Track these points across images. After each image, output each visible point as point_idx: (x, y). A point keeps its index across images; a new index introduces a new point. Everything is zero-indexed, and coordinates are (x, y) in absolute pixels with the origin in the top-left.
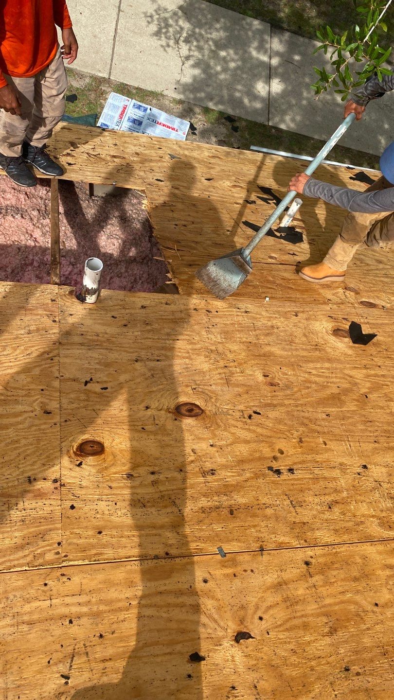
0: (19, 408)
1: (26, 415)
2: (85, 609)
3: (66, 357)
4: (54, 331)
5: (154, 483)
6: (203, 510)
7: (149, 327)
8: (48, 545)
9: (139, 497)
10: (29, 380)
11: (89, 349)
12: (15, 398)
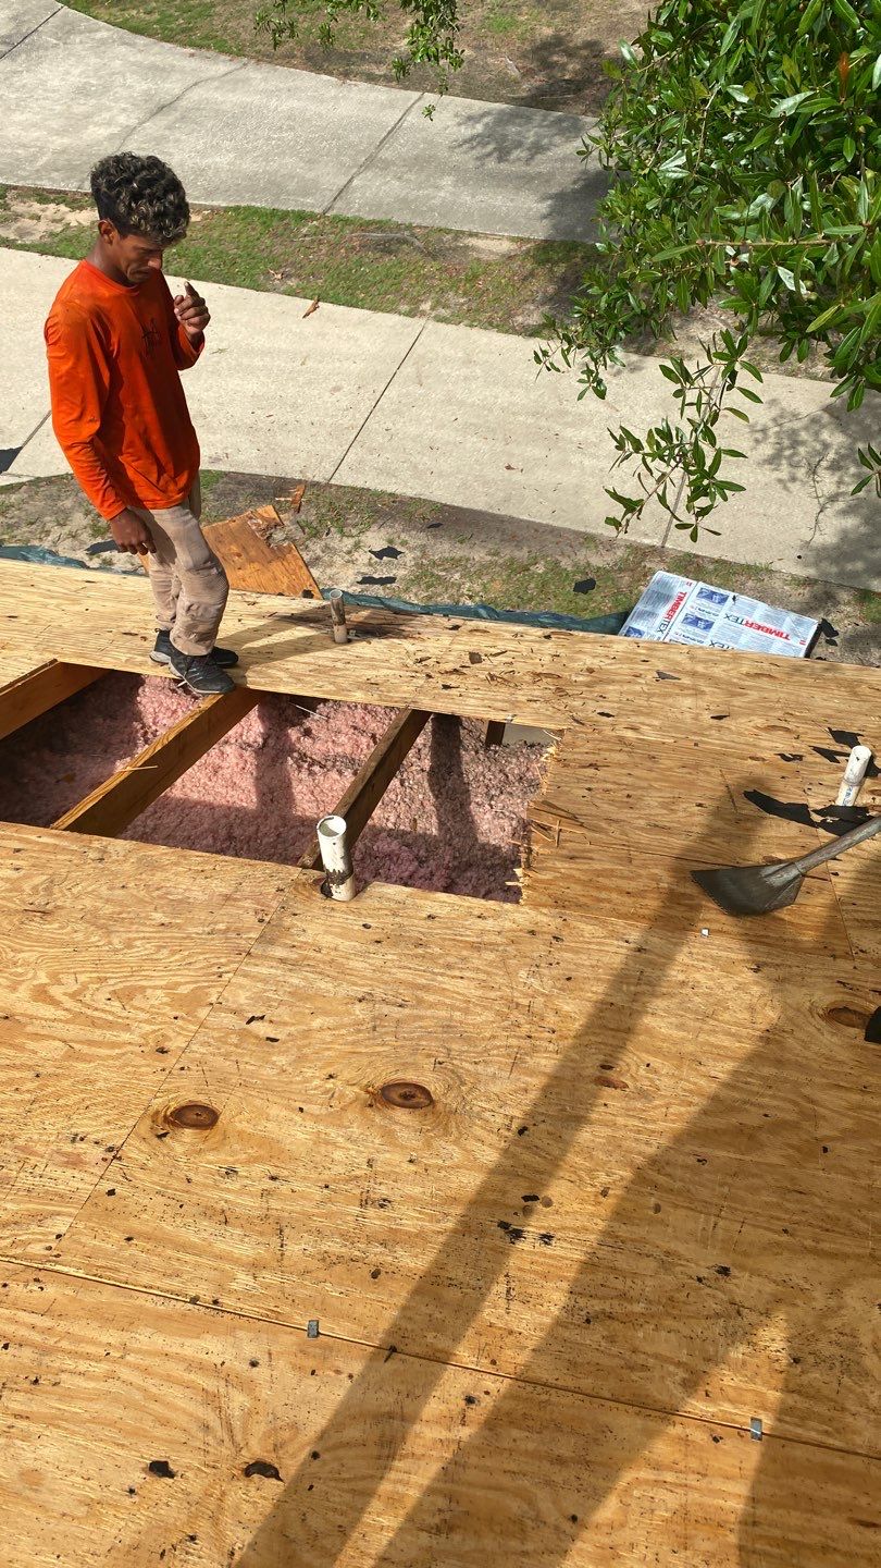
0: (126, 1037)
1: (130, 1048)
2: (37, 1337)
3: (245, 976)
4: (252, 935)
5: (265, 1193)
6: (324, 1257)
7: (420, 951)
8: (42, 1234)
9: (226, 1206)
10: (165, 1000)
11: (290, 970)
12: (128, 1022)
